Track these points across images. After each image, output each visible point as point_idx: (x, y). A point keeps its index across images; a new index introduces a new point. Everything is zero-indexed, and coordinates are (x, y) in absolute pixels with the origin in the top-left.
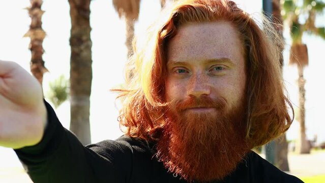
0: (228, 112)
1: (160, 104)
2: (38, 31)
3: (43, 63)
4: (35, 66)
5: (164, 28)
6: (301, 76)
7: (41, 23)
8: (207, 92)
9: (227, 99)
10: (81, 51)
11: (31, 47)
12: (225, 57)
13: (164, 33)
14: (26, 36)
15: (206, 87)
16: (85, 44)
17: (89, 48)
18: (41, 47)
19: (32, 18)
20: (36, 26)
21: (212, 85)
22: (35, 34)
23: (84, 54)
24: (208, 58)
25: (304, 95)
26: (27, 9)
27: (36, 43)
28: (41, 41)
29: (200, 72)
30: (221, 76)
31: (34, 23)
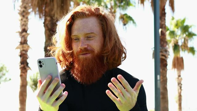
0: (96, 54)
1: (68, 52)
2: (25, 45)
3: (27, 64)
4: (22, 66)
5: (68, 21)
6: (179, 76)
7: (27, 41)
8: (86, 47)
9: (94, 49)
11: (20, 54)
12: (92, 32)
13: (68, 23)
14: (17, 48)
15: (86, 45)
18: (27, 55)
19: (21, 38)
20: (24, 42)
21: (88, 43)
22: (23, 47)
24: (85, 33)
25: (181, 87)
26: (19, 32)
27: (24, 52)
28: (26, 51)
29: (83, 39)
31: (23, 41)
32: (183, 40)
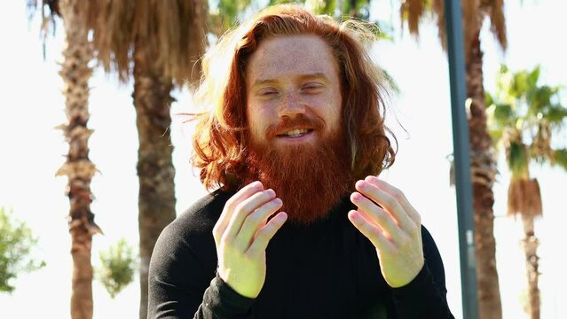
2: (81, 164)
3: (91, 217)
4: (77, 223)
6: (530, 234)
7: (88, 151)
8: (303, 111)
10: (157, 183)
11: (68, 190)
14: (60, 173)
15: (301, 106)
16: (163, 172)
17: (169, 179)
18: (88, 190)
19: (71, 143)
20: (79, 155)
22: (76, 170)
23: (163, 188)
25: (536, 267)
26: (63, 127)
27: (79, 184)
28: (87, 180)
29: (293, 89)
30: (316, 94)
31: (75, 152)
32: (536, 129)
